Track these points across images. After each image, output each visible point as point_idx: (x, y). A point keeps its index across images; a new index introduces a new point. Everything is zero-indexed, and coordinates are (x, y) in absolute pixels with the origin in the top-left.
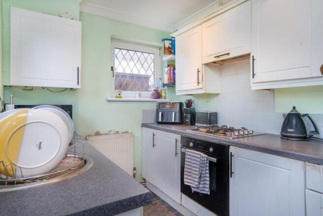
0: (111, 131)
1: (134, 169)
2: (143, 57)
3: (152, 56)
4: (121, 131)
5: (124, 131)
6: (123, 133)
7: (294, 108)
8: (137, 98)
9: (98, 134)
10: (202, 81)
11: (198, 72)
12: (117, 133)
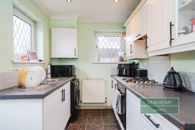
0: (94, 78)
1: (106, 98)
2: (114, 39)
3: (120, 38)
4: (99, 78)
5: (101, 79)
6: (100, 79)
7: (172, 68)
8: (109, 62)
9: (88, 79)
10: (133, 51)
11: (131, 46)
12: (98, 79)
